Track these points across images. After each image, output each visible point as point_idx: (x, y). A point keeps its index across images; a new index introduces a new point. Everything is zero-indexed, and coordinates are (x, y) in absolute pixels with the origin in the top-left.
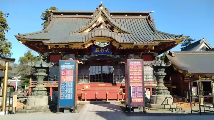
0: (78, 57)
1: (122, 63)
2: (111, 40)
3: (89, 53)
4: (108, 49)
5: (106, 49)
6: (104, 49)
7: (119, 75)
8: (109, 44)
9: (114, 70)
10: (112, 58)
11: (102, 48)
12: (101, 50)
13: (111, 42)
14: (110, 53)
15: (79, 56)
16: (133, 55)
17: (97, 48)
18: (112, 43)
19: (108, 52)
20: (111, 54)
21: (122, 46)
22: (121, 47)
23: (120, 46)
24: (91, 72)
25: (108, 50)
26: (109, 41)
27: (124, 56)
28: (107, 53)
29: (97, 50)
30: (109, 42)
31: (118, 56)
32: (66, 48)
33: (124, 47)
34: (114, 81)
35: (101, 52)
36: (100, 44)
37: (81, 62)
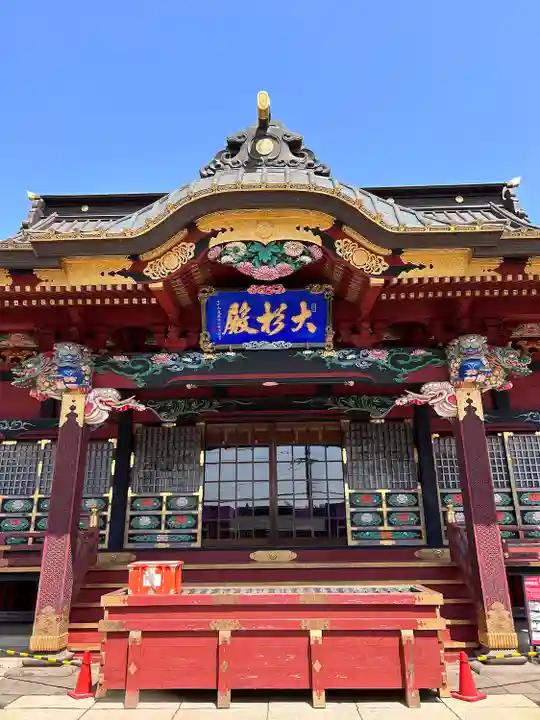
0: (115, 365)
1: (405, 400)
2: (326, 223)
3: (184, 343)
4: (309, 308)
5: (298, 312)
6: (284, 307)
7: (383, 492)
8: (318, 254)
9: (350, 459)
10: (335, 367)
11: (267, 306)
12: (260, 319)
13: (328, 239)
14: (320, 336)
15: (122, 358)
16: (484, 340)
17: (235, 306)
18: (339, 244)
19: (312, 328)
20: (330, 338)
21: (409, 267)
22: (404, 276)
23: (396, 266)
24: (211, 473)
25: (306, 314)
26: (316, 232)
27: (420, 352)
28: (303, 336)
29: (236, 321)
30: (317, 240)
31: (380, 357)
32: (18, 289)
33: (426, 274)
34: (350, 528)
35: (265, 328)
36: (250, 259)
37: (131, 402)
